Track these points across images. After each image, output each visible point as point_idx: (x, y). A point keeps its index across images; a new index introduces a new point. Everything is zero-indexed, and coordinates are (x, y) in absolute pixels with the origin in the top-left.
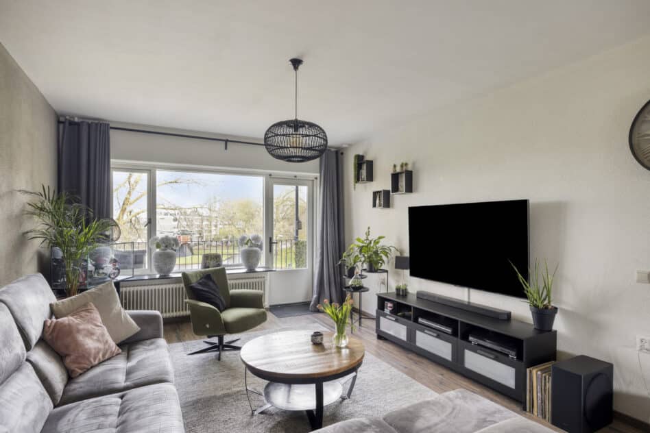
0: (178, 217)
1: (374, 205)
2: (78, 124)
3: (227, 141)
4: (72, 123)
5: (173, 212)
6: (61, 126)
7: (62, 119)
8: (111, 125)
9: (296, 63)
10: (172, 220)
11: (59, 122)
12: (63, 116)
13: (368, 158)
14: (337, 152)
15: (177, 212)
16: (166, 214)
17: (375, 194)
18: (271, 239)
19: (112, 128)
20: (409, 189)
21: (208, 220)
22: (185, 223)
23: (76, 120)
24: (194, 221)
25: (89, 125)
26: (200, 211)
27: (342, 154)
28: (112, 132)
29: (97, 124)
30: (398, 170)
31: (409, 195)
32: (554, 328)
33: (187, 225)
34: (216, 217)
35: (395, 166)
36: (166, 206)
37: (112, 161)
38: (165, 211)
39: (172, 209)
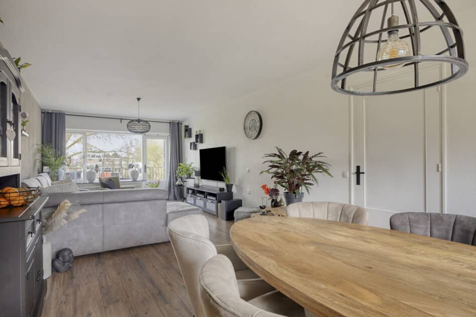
0: (102, 158)
1: (191, 149)
2: (51, 113)
3: (121, 119)
4: (48, 113)
5: (98, 154)
6: (43, 114)
7: (43, 111)
8: (66, 113)
9: (139, 99)
10: (98, 160)
11: (42, 113)
12: (44, 110)
13: (190, 127)
14: (178, 123)
15: (101, 154)
16: (93, 156)
17: (191, 144)
18: (145, 166)
19: (66, 115)
20: (202, 142)
21: (126, 161)
22: (108, 163)
23: (50, 112)
24: (115, 161)
25: (56, 114)
26: (119, 153)
27: (181, 124)
28: (66, 116)
29: (59, 113)
30: (198, 133)
31: (201, 144)
32: (232, 191)
33: (109, 164)
34: (132, 158)
35: (197, 132)
36: (93, 150)
37: (66, 129)
38: (92, 154)
39: (97, 152)
